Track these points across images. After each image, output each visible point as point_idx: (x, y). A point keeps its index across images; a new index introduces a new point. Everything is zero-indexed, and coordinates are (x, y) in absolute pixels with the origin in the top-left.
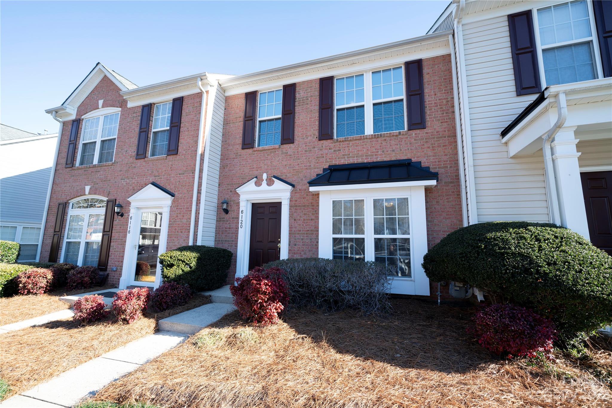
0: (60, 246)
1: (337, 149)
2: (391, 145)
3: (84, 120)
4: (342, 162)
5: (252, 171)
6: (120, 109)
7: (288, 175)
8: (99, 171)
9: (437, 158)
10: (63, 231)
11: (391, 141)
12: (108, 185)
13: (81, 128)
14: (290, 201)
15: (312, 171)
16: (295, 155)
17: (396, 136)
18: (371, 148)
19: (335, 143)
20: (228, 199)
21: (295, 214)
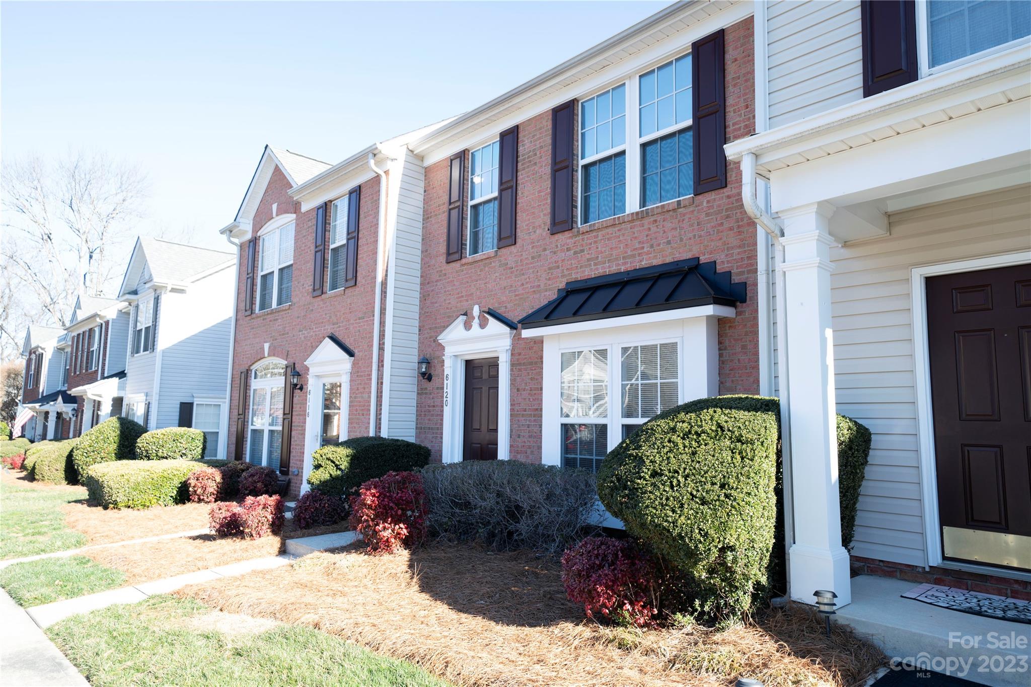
0: (245, 436)
1: (579, 248)
2: (664, 232)
3: (261, 238)
4: (587, 273)
5: (461, 301)
6: (294, 216)
7: (508, 305)
8: (277, 319)
9: (745, 251)
10: (246, 414)
11: (665, 223)
12: (287, 341)
13: (259, 252)
14: (512, 354)
15: (543, 294)
16: (517, 266)
17: (674, 210)
18: (631, 240)
19: (576, 236)
20: (430, 354)
21: (518, 378)
